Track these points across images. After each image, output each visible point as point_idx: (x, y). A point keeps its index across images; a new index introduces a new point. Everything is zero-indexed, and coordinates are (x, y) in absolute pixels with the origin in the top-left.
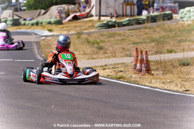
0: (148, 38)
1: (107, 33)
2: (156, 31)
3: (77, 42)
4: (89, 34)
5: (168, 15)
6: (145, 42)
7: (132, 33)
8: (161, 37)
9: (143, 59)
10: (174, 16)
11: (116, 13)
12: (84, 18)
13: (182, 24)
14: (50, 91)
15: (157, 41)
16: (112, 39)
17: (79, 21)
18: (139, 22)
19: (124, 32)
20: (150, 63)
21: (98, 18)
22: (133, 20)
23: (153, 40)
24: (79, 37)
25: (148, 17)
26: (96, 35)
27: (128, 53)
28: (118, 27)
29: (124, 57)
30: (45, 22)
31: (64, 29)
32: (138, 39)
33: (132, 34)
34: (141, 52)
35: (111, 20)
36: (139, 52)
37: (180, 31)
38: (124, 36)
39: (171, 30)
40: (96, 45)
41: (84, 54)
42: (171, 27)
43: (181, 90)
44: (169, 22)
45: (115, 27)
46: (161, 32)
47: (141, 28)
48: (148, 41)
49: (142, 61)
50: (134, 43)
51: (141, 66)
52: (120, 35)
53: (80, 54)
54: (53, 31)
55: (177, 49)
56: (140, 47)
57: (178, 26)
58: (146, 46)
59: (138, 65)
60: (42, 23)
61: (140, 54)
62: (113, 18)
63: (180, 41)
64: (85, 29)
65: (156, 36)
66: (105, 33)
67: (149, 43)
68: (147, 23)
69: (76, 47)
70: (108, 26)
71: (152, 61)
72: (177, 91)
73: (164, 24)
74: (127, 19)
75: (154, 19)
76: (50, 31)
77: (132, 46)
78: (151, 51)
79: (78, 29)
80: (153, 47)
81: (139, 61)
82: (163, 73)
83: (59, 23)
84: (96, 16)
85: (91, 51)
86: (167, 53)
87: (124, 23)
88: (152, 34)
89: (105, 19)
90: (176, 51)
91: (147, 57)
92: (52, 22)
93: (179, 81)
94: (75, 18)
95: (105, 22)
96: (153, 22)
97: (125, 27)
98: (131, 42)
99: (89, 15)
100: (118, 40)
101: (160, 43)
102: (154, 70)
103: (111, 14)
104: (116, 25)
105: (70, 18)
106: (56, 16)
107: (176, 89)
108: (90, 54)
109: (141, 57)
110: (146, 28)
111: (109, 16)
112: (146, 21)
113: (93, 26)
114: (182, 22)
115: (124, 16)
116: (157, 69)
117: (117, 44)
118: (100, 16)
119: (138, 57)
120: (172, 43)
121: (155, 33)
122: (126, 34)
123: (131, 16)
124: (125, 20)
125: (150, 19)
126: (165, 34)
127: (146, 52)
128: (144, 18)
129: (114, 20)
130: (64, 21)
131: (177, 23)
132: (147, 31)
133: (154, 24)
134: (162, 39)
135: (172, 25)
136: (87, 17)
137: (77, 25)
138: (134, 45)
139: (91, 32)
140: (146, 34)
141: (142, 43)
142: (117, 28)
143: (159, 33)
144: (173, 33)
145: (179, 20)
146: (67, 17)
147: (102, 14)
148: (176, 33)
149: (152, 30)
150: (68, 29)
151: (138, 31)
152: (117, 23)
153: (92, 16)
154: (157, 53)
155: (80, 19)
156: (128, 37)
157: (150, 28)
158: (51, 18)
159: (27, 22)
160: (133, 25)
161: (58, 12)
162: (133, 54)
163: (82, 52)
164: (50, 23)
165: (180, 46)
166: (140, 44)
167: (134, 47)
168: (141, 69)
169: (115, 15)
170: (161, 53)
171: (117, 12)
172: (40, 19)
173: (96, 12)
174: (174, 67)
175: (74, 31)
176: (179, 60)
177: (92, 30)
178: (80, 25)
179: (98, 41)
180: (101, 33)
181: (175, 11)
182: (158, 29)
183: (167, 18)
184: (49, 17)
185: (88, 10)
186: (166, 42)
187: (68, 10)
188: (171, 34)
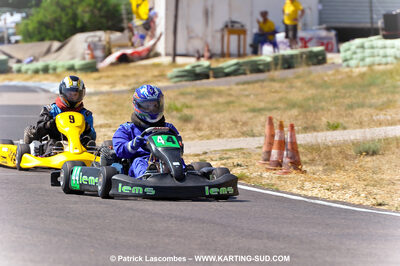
0: (280, 100)
1: (194, 90)
2: (296, 88)
5: (317, 54)
6: (276, 109)
7: (245, 90)
8: (309, 99)
10: (329, 56)
11: (209, 50)
12: (142, 59)
13: (346, 73)
15: (301, 106)
16: (205, 102)
17: (132, 65)
18: (257, 69)
19: (228, 87)
21: (170, 59)
22: (246, 63)
23: (292, 105)
25: (276, 59)
26: (172, 94)
27: (245, 129)
28: (216, 77)
29: (238, 137)
30: (63, 66)
31: (103, 80)
32: (261, 101)
33: (247, 93)
34: (281, 126)
35: (199, 63)
37: (345, 88)
38: (230, 95)
39: (325, 85)
40: (175, 114)
42: (326, 78)
43: (368, 203)
44: (319, 68)
45: (207, 77)
46: (306, 88)
47: (263, 81)
48: (281, 105)
49: (281, 144)
50: (253, 110)
51: (281, 154)
52: (220, 93)
55: (347, 122)
57: (339, 77)
59: (275, 153)
60: (55, 69)
61: (277, 131)
62: (202, 59)
63: (351, 107)
65: (295, 96)
66: (189, 90)
67: (285, 109)
68: (276, 69)
70: (195, 75)
71: (301, 145)
72: (360, 206)
73: (310, 73)
74: (234, 61)
75: (288, 63)
77: (250, 115)
79: (132, 80)
80: (296, 118)
81: (276, 145)
82: (324, 171)
83: (91, 68)
84: (167, 55)
86: (328, 130)
87: (227, 70)
88: (287, 93)
89: (188, 63)
90: (346, 125)
91: (292, 136)
92: (77, 67)
93: (361, 185)
94: (124, 59)
95: (188, 68)
96: (285, 68)
97: (228, 79)
98: (246, 109)
99: (151, 53)
100: (218, 104)
101: (309, 110)
102: (305, 163)
103: (198, 52)
104: (211, 74)
105: (112, 58)
106: (83, 54)
107: (356, 200)
109: (280, 137)
110: (273, 80)
111: (192, 56)
112: (273, 67)
113: (162, 76)
114: (347, 70)
115: (224, 55)
116: (312, 162)
117: (218, 112)
118: (175, 55)
119: (273, 136)
120: (333, 109)
121: (294, 90)
122: (232, 92)
123: (239, 55)
124: (229, 63)
125: (280, 62)
126: (311, 92)
127: (292, 127)
128: (269, 59)
129: (205, 63)
130: (101, 65)
131: (338, 71)
132: (276, 86)
133: (289, 73)
134: (311, 103)
135: (327, 76)
136: (148, 57)
137: (129, 73)
140: (276, 92)
141: (270, 110)
142: (212, 80)
143: (301, 90)
144: (332, 90)
145: (340, 65)
146: (106, 57)
147: (179, 51)
148: (337, 92)
149: (286, 84)
150: (110, 80)
151: (257, 85)
152: (213, 69)
153: (157, 55)
154: (306, 129)
155: (132, 61)
156: (238, 97)
157: (283, 80)
158: (73, 58)
159: (24, 67)
160: (245, 74)
161: (89, 47)
162: (256, 131)
164: (72, 68)
165: (352, 115)
166: (267, 112)
168: (282, 161)
169: (207, 54)
170: (314, 129)
171: (210, 48)
172: (50, 61)
173: (166, 48)
174: (346, 159)
175: (124, 84)
177: (161, 84)
178: (135, 75)
179: (179, 105)
180: (182, 90)
181: (330, 47)
182: (298, 83)
183: (315, 61)
184: (69, 57)
185: (148, 43)
186: (322, 109)
187: (109, 43)
188: (327, 93)
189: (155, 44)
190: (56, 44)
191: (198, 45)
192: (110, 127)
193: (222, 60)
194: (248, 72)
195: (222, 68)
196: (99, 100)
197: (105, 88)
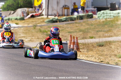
0: (78, 29)
2: (83, 25)
3: (33, 31)
4: (41, 26)
5: (90, 15)
6: (76, 32)
7: (68, 26)
8: (86, 29)
9: (75, 42)
10: (94, 16)
11: (58, 14)
12: (38, 16)
13: (99, 21)
14: (17, 61)
15: (83, 31)
17: (35, 18)
18: (72, 19)
19: (62, 25)
20: (79, 45)
21: (46, 16)
22: (68, 18)
23: (80, 31)
24: (34, 28)
25: (78, 16)
26: (45, 27)
27: (65, 38)
28: (59, 22)
30: (14, 19)
31: (25, 23)
32: (72, 29)
33: (68, 27)
34: (74, 38)
35: (55, 18)
36: (72, 38)
37: (97, 25)
38: (63, 28)
39: (92, 25)
40: (45, 33)
41: (38, 39)
42: (92, 23)
43: (98, 61)
44: (90, 20)
45: (57, 22)
46: (86, 26)
47: (73, 23)
48: (78, 31)
49: (74, 43)
50: (69, 32)
51: (74, 46)
52: (60, 27)
53: (35, 39)
54: (18, 24)
55: (96, 36)
56: (73, 35)
58: (77, 34)
59: (72, 46)
60: (11, 19)
61: (73, 39)
62: (56, 16)
63: (98, 31)
64: (38, 23)
65: (82, 28)
66: (51, 26)
67: (78, 32)
68: (77, 20)
69: (33, 34)
70: (53, 21)
71: (81, 43)
72: (96, 62)
73: (88, 21)
74: (65, 17)
75: (81, 18)
76: (17, 24)
77: (67, 34)
78: (79, 37)
79: (34, 23)
80: (81, 35)
81: (72, 43)
82: (87, 51)
83: (22, 19)
84: (46, 15)
85: (43, 37)
86: (90, 39)
87: (63, 20)
88: (80, 27)
89: (51, 17)
90: (95, 37)
91: (77, 41)
92: (18, 19)
93: (97, 55)
94: (33, 16)
95: (51, 19)
96: (80, 19)
97: (63, 22)
98: (67, 32)
99: (41, 15)
101: (85, 32)
102: (81, 49)
103: (55, 14)
104: (58, 21)
105: (29, 16)
106: (20, 15)
107: (95, 60)
108: (42, 39)
109: (74, 41)
110: (76, 23)
111: (53, 15)
112: (77, 19)
113: (43, 21)
114: (99, 20)
115: (63, 15)
116: (83, 48)
118: (48, 15)
119: (72, 40)
120: (93, 32)
121: (82, 26)
122: (64, 27)
123: (67, 15)
124: (64, 18)
125: (79, 17)
126: (88, 27)
127: (77, 38)
129: (56, 18)
130: (26, 18)
131: (96, 21)
132: (77, 25)
133: (81, 21)
134: (86, 30)
135: (93, 22)
136: (40, 16)
137: (34, 21)
138: (69, 33)
139: (42, 25)
140: (77, 26)
141: (74, 32)
142: (58, 23)
143: (84, 26)
144: (94, 26)
145: (97, 19)
146: (27, 16)
147: (49, 14)
148: (95, 27)
149: (80, 24)
150: (28, 23)
151: (71, 25)
152: (59, 20)
153: (43, 15)
154: (83, 38)
155: (35, 17)
156: (65, 28)
157: (79, 23)
158: (17, 16)
160: (68, 21)
161: (22, 12)
162: (68, 39)
163: (37, 37)
164: (16, 19)
165: (98, 34)
166: (73, 33)
167: (69, 34)
168: (74, 48)
169: (58, 15)
170: (86, 38)
171: (59, 13)
172: (10, 17)
173: (45, 13)
174: (94, 47)
175: (32, 24)
176: (97, 43)
177: (43, 24)
178: (35, 21)
179: (47, 30)
180: (49, 26)
181: (95, 13)
182: (84, 24)
183: (89, 17)
184: (16, 16)
185: (40, 12)
186: (89, 32)
187: (28, 11)
188: (92, 27)
189: (42, 12)
190: (12, 12)
191: (55, 12)
192: (25, 37)
193: (62, 17)
194: (69, 20)
195: (61, 19)
196: (23, 29)
197: (26, 25)
